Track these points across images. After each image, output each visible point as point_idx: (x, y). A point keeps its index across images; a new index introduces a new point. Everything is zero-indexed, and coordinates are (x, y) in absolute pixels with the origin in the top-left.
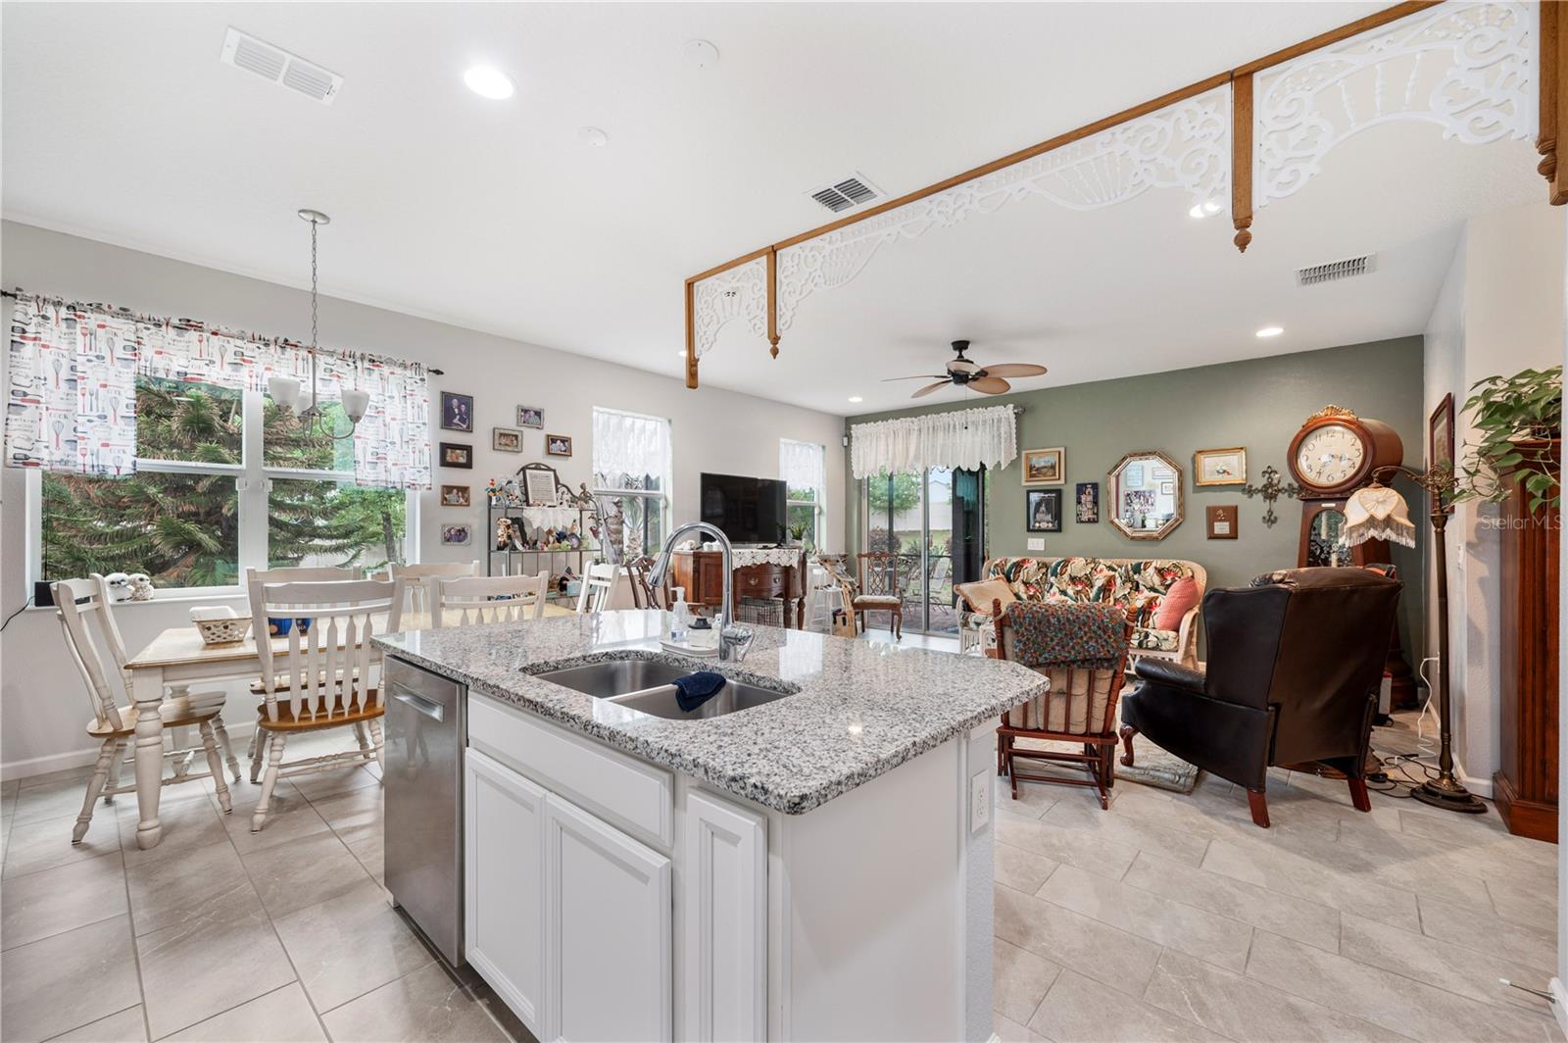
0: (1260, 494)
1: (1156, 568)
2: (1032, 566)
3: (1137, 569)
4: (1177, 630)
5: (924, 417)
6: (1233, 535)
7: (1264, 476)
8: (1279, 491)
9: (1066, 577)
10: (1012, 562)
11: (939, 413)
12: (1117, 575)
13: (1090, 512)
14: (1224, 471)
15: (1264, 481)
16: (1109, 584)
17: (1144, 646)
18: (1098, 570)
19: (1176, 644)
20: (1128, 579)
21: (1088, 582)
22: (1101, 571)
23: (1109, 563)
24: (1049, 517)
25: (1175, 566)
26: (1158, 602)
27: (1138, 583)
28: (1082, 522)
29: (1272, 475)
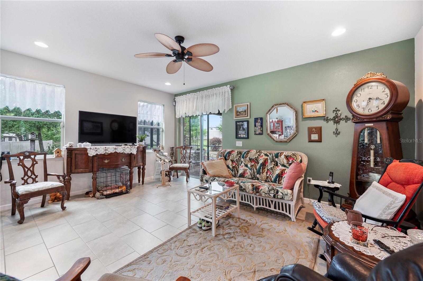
0: (332, 121)
1: (285, 155)
2: (235, 153)
3: (277, 156)
4: (292, 189)
5: (198, 92)
6: (320, 140)
7: (333, 113)
8: (341, 119)
9: (248, 159)
10: (227, 152)
11: (203, 91)
12: (269, 158)
13: (260, 130)
14: (316, 111)
15: (334, 115)
16: (265, 161)
17: (276, 197)
18: (261, 156)
19: (291, 197)
20: (273, 160)
21: (256, 161)
22: (262, 156)
23: (266, 153)
24: (244, 132)
25: (294, 155)
26: (285, 172)
27: (277, 162)
28: (257, 134)
29: (337, 112)
